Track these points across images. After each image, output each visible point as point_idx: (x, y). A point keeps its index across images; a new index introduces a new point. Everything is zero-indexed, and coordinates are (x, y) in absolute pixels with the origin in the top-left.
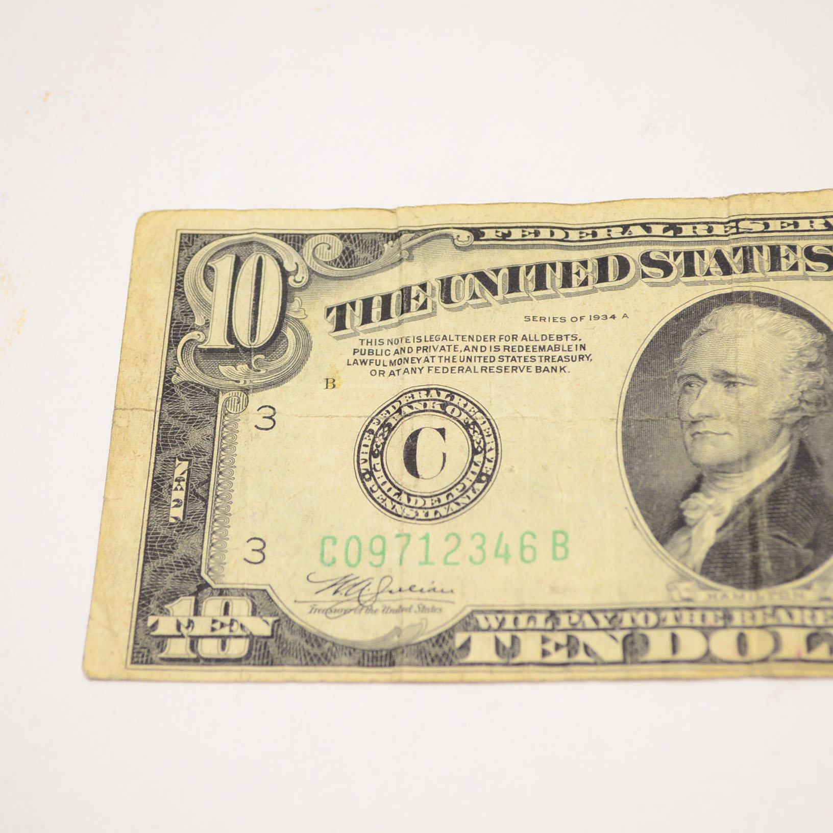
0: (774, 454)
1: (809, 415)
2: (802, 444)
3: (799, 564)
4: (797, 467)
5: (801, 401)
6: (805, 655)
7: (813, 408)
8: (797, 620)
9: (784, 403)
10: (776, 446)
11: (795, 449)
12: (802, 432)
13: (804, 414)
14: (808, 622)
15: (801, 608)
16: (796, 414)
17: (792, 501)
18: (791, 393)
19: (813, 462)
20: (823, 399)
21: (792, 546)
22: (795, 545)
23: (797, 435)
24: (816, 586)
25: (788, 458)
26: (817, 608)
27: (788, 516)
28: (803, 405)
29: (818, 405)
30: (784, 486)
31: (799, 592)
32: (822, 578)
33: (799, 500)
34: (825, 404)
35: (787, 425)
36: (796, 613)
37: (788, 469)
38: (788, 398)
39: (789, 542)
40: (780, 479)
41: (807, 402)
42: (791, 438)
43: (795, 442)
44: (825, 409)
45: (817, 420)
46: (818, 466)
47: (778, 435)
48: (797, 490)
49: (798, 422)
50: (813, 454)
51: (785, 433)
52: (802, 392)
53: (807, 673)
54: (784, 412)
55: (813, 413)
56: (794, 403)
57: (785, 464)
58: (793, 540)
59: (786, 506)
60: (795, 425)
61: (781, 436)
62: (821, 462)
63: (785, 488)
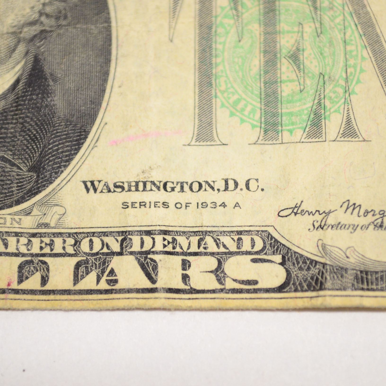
0: (8, 71)
1: (48, 29)
2: (36, 60)
3: (20, 188)
4: (29, 83)
5: (41, 14)
6: (15, 286)
7: (53, 22)
8: (12, 249)
9: (24, 16)
10: (11, 62)
11: (30, 66)
12: (39, 47)
13: (44, 28)
14: (23, 249)
15: (17, 234)
16: (34, 28)
17: (21, 120)
18: (32, 5)
19: (46, 79)
20: (63, 12)
21: (15, 169)
22: (19, 168)
23: (33, 50)
24: (35, 212)
25: (22, 75)
26: (34, 235)
27: (15, 136)
28: (43, 19)
29: (57, 18)
30: (14, 105)
31: (17, 218)
32: (42, 203)
33: (28, 120)
34: (65, 17)
35: (24, 39)
36: (12, 241)
37: (21, 85)
38: (28, 10)
39: (13, 165)
40: (12, 97)
41: (48, 16)
42: (27, 53)
43: (31, 58)
44: (64, 23)
45: (55, 35)
46: (51, 83)
47: (14, 50)
48: (28, 109)
49: (35, 36)
50: (47, 70)
51: (21, 48)
52: (44, 4)
53: (15, 304)
54: (23, 26)
55: (51, 27)
56: (33, 16)
57: (17, 81)
58: (16, 162)
59: (14, 126)
60: (32, 39)
61: (16, 52)
62: (55, 80)
63: (16, 106)
